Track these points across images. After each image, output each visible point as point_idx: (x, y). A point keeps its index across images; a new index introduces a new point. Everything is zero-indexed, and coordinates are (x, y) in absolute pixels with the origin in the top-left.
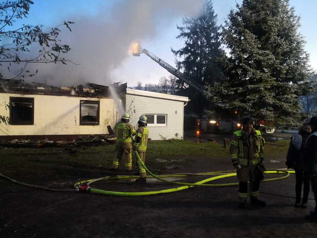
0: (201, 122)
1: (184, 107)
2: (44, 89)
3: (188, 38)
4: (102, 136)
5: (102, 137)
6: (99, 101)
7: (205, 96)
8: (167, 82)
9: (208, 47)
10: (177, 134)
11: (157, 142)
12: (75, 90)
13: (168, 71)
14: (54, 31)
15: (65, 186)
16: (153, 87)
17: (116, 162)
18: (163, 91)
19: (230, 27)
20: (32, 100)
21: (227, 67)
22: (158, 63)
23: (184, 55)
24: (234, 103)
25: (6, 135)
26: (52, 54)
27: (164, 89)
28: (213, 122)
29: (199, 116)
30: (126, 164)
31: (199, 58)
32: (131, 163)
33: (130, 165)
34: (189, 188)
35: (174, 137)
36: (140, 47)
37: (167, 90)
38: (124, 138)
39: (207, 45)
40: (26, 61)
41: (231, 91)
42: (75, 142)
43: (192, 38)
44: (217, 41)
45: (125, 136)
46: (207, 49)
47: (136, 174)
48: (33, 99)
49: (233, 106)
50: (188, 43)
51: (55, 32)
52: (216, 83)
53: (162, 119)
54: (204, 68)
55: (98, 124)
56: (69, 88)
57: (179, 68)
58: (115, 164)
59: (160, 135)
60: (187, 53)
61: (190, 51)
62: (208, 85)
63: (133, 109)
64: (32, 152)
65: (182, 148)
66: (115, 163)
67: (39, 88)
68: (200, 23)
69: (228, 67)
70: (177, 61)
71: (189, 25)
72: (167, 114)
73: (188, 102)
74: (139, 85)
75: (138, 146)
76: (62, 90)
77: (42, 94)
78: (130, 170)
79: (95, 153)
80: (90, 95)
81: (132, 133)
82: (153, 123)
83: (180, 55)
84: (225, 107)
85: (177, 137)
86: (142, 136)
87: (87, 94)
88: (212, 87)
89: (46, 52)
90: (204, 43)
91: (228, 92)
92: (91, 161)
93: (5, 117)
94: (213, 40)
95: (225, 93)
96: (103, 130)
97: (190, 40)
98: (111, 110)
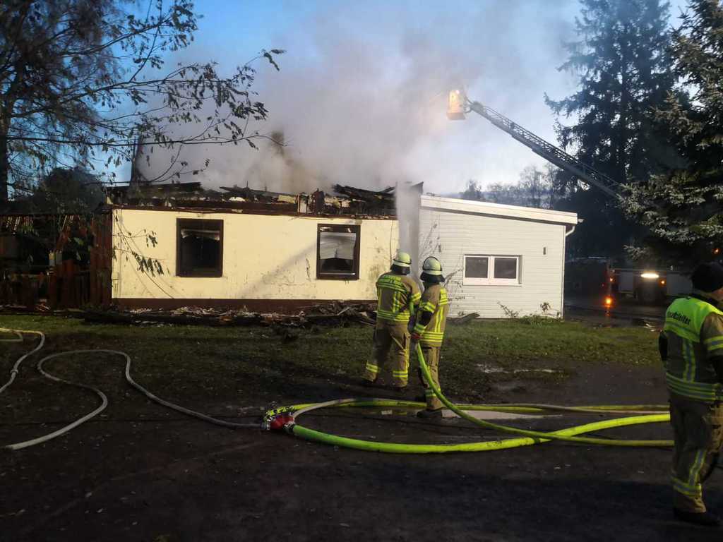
0: (618, 276)
1: (567, 238)
2: (244, 200)
3: (590, 67)
4: (364, 305)
5: (361, 307)
6: (360, 226)
7: (622, 209)
8: (540, 177)
9: (643, 87)
10: (545, 304)
11: (494, 322)
12: (307, 202)
13: (535, 151)
14: (241, 72)
15: (249, 416)
16: (505, 191)
17: (372, 366)
18: (529, 200)
19: (696, 29)
20: (219, 225)
21: (684, 132)
22: (508, 132)
23: (578, 110)
24: (703, 226)
25: (168, 297)
26: (232, 123)
27: (533, 196)
28: (650, 276)
29: (616, 261)
30: (394, 372)
31: (618, 117)
32: (407, 372)
33: (404, 375)
34: (537, 444)
35: (540, 312)
36: (466, 99)
37: (541, 198)
38: (394, 311)
39: (639, 81)
40: (181, 142)
41: (697, 195)
42: (303, 316)
43: (599, 68)
44: (668, 68)
45: (396, 307)
46: (641, 92)
47: (418, 400)
48: (221, 222)
49: (700, 235)
50: (588, 79)
51: (245, 73)
52: (652, 176)
53: (507, 268)
54: (630, 141)
55: (356, 278)
56: (295, 198)
57: (565, 144)
58: (370, 371)
59: (502, 306)
60: (586, 105)
61: (593, 100)
62: (633, 180)
63: (434, 244)
64: (207, 336)
65: (552, 339)
66: (371, 368)
67: (233, 199)
68: (623, 27)
69: (688, 133)
70: (559, 126)
71: (593, 36)
72: (520, 256)
73: (576, 225)
74: (472, 187)
75: (424, 333)
76: (280, 202)
77: (240, 211)
78: (403, 388)
79: (338, 341)
80: (340, 213)
81: (414, 300)
82: (485, 275)
83: (569, 111)
84: (676, 237)
85: (548, 312)
86: (436, 311)
87: (333, 211)
88: (642, 186)
89: (219, 121)
90: (634, 75)
91: (686, 198)
92: (322, 361)
93: (152, 261)
94: (657, 68)
95: (679, 202)
96: (367, 290)
97: (596, 73)
98: (386, 246)
